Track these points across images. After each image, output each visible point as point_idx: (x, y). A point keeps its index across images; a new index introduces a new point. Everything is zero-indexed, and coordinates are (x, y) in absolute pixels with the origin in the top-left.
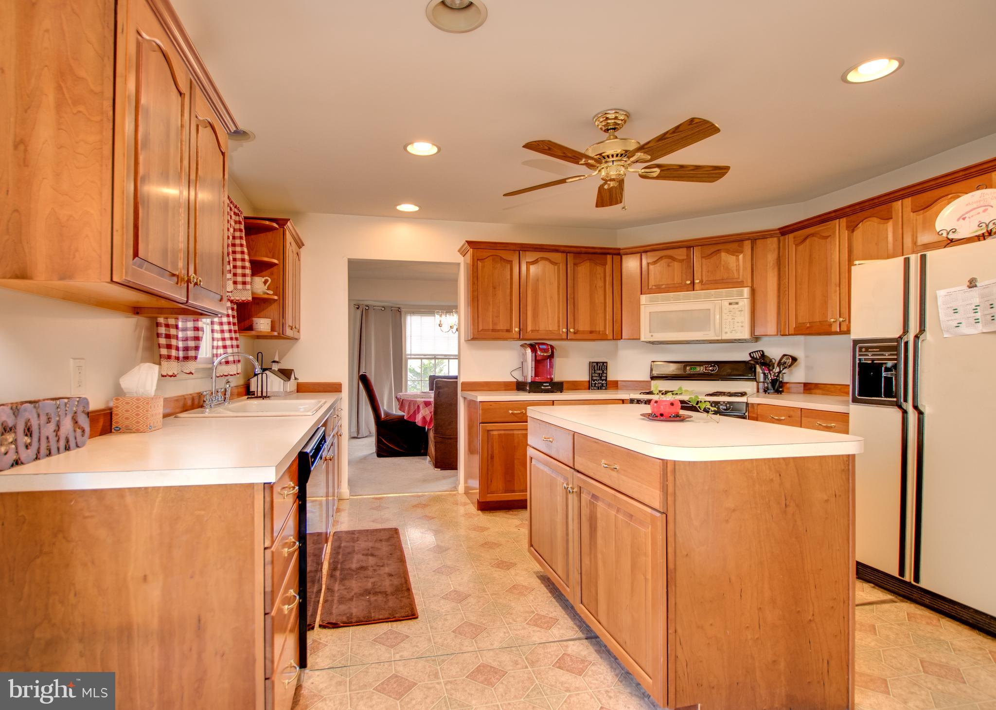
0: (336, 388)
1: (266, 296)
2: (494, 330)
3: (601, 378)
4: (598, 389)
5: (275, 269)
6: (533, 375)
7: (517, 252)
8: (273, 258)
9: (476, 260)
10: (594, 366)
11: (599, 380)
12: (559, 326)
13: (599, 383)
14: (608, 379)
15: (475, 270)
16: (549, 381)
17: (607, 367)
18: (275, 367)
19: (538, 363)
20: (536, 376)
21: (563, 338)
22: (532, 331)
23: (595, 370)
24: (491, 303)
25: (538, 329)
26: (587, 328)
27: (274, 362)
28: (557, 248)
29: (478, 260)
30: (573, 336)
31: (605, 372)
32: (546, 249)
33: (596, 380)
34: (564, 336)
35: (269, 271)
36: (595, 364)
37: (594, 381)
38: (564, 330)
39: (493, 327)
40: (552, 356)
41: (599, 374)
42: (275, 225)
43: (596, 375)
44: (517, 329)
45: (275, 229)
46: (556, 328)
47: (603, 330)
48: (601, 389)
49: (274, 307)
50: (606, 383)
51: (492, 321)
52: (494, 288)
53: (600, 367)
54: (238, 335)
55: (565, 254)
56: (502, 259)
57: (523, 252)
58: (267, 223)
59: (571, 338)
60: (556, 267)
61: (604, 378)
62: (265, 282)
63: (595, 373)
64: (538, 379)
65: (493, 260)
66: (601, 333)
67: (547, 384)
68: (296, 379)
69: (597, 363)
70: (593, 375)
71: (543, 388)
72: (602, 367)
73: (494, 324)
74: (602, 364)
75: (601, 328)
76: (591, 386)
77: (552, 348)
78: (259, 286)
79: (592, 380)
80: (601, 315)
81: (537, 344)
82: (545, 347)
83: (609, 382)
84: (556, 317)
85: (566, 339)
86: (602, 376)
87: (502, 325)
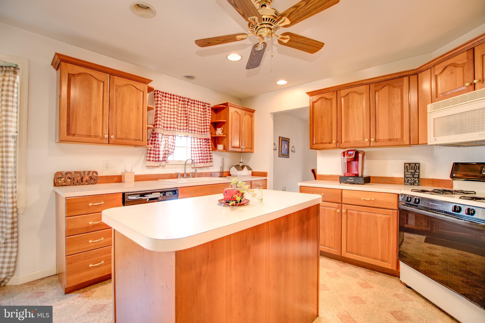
1: (221, 136)
2: (322, 144)
3: (413, 176)
4: (411, 185)
5: (226, 124)
6: (346, 171)
7: (336, 92)
8: (224, 120)
9: (312, 103)
10: (407, 167)
11: (411, 178)
12: (364, 138)
13: (411, 180)
14: (420, 177)
15: (312, 110)
16: (354, 175)
17: (419, 167)
18: (241, 165)
19: (349, 163)
20: (348, 172)
21: (367, 146)
22: (345, 142)
23: (407, 170)
24: (320, 127)
25: (348, 141)
26: (386, 137)
27: (240, 162)
28: (362, 82)
29: (314, 102)
30: (375, 144)
31: (418, 171)
32: (354, 85)
33: (409, 177)
34: (368, 144)
35: (223, 126)
36: (407, 165)
37: (407, 178)
38: (367, 140)
39: (321, 142)
40: (356, 159)
41: (412, 172)
42: (225, 106)
43: (409, 173)
44: (335, 142)
45: (225, 108)
46: (361, 139)
47: (400, 137)
48: (413, 185)
49: (225, 139)
50: (419, 181)
51: (321, 138)
52: (322, 117)
53: (412, 167)
54: (211, 152)
55: (368, 85)
56: (327, 99)
57: (340, 91)
58: (222, 106)
59: (372, 145)
60: (362, 96)
61: (417, 176)
62: (221, 129)
63: (407, 171)
64: (348, 175)
65: (322, 100)
66: (398, 140)
67: (351, 178)
68: (249, 169)
69: (409, 164)
70: (406, 173)
71: (348, 180)
72: (414, 167)
73: (322, 139)
74: (414, 165)
75: (399, 137)
76: (405, 182)
77: (357, 153)
78: (219, 132)
79: (405, 177)
80: (398, 126)
81: (348, 151)
82: (352, 152)
83: (422, 179)
84: (362, 131)
85: (370, 146)
86: (414, 174)
87: (326, 139)
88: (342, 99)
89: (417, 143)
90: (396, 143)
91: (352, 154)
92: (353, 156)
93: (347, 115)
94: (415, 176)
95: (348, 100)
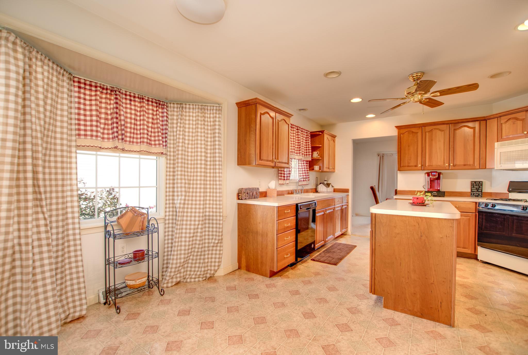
0: (346, 191)
1: (318, 158)
2: (408, 166)
3: (478, 190)
4: (476, 197)
5: (321, 148)
6: (429, 187)
7: (421, 128)
8: (320, 145)
9: (400, 134)
10: (473, 184)
11: (476, 192)
12: (444, 163)
14: (483, 191)
15: (399, 139)
16: (437, 190)
17: (482, 184)
18: (325, 182)
19: (432, 181)
20: (431, 188)
21: (447, 169)
22: (429, 166)
23: (473, 186)
24: (407, 154)
25: (432, 165)
26: (462, 163)
27: (324, 180)
28: (443, 123)
29: (401, 134)
30: (453, 168)
31: (481, 187)
32: (437, 124)
33: (475, 192)
34: (447, 168)
35: (318, 150)
36: (474, 183)
37: (473, 192)
38: (447, 165)
40: (439, 178)
41: (477, 188)
42: (321, 133)
43: (475, 189)
44: (420, 165)
45: (321, 134)
46: (442, 164)
48: (478, 196)
49: (321, 161)
50: (482, 194)
51: (407, 162)
52: (409, 146)
53: (477, 184)
54: (308, 172)
55: (449, 125)
56: (413, 132)
57: (424, 127)
58: (318, 133)
59: (451, 169)
60: (443, 132)
61: (480, 191)
62: (317, 153)
63: (473, 187)
64: (431, 190)
65: (408, 133)
66: (471, 165)
67: (435, 192)
68: (332, 187)
69: (475, 182)
70: (472, 189)
71: (432, 194)
72: (479, 184)
74: (478, 183)
75: (471, 163)
76: (471, 195)
77: (439, 174)
78: (316, 155)
79: (471, 191)
80: (471, 155)
81: (431, 172)
82: (435, 174)
83: (484, 192)
84: (443, 158)
85: (449, 169)
86: (479, 189)
87: (412, 164)
88: (427, 133)
89: (484, 167)
90: (470, 168)
91: (436, 175)
92: (437, 176)
93: (431, 145)
94: (479, 191)
95: (432, 134)
